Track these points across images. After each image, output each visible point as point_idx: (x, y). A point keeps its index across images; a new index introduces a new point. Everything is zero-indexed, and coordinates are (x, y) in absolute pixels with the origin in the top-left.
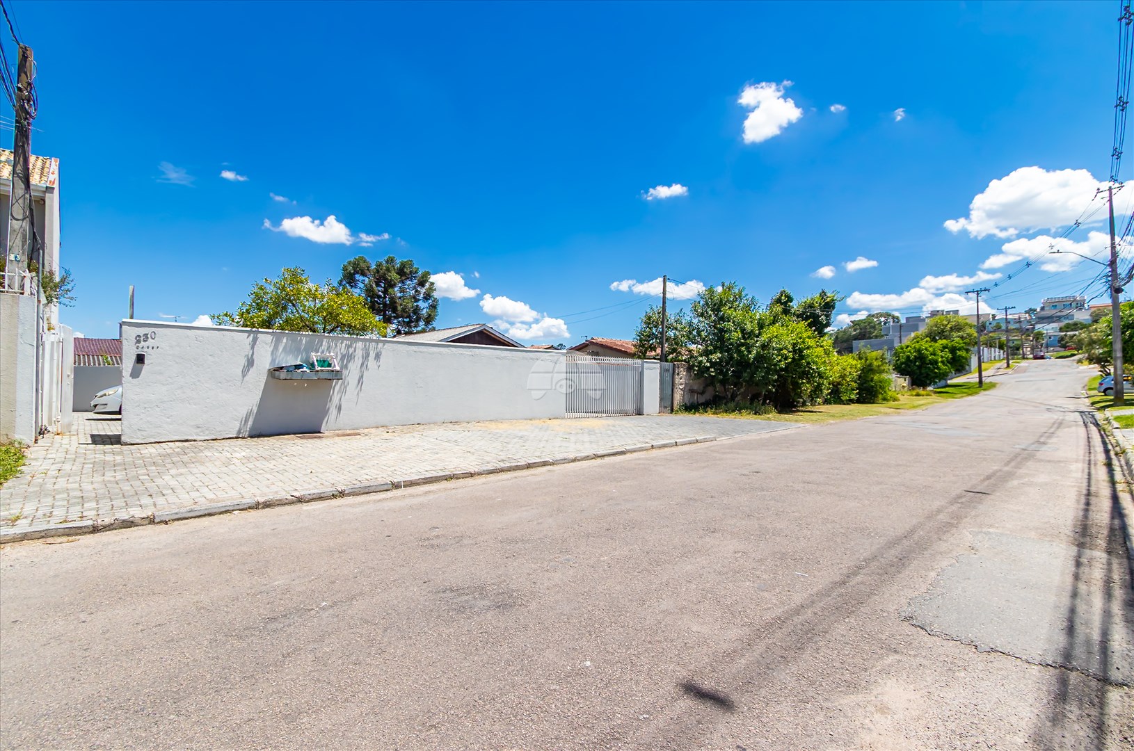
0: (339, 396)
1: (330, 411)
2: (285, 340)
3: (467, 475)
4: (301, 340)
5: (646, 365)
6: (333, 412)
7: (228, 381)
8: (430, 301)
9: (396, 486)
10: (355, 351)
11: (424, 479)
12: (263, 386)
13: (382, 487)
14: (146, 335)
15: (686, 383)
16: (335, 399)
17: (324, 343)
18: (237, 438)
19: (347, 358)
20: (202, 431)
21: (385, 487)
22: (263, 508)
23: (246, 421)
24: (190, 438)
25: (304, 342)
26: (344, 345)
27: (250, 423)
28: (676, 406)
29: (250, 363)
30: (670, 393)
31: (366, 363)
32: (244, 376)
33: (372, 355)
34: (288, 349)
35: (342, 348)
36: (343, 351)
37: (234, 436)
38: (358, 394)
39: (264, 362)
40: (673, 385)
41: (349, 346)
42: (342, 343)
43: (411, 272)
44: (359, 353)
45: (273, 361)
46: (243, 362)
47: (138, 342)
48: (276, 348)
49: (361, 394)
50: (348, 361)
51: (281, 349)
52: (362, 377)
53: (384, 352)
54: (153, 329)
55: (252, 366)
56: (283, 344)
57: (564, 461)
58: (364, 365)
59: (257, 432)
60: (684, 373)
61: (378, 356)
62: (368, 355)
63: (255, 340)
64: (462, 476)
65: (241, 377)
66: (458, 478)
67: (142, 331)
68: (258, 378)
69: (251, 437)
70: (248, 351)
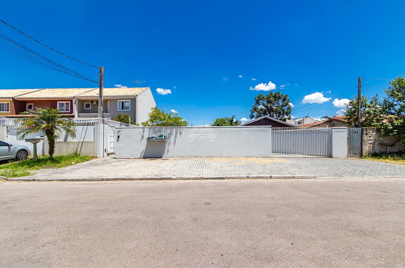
0: (168, 146)
1: (165, 151)
2: (152, 130)
3: (130, 179)
4: (156, 129)
5: (334, 130)
6: (166, 152)
7: (138, 142)
8: (287, 106)
9: (102, 180)
10: (173, 132)
11: (113, 179)
12: (146, 143)
13: (97, 179)
14: (120, 131)
15: (375, 140)
16: (167, 147)
17: (163, 130)
18: (140, 158)
19: (171, 134)
20: (132, 156)
21: (98, 180)
22: (62, 181)
23: (142, 154)
24: (129, 158)
25: (157, 130)
26: (169, 130)
27: (143, 154)
28: (364, 153)
29: (143, 137)
30: (359, 145)
31: (176, 136)
32: (141, 141)
33: (178, 134)
34: (153, 132)
35: (169, 131)
36: (169, 132)
37: (139, 158)
38: (174, 146)
39: (146, 136)
40: (362, 141)
41: (171, 130)
42: (169, 129)
43: (279, 96)
44: (174, 133)
45: (149, 136)
46: (141, 137)
47: (118, 132)
48: (149, 132)
49: (175, 146)
50: (171, 135)
51: (151, 132)
52: (175, 140)
53: (183, 132)
54: (121, 129)
55: (143, 138)
56: (151, 131)
57: (181, 179)
58: (176, 137)
59: (145, 157)
60: (374, 134)
61: (180, 134)
62: (177, 133)
63: (144, 130)
64: (128, 179)
65: (140, 141)
66: (126, 180)
67: (119, 130)
68: (145, 141)
69: (143, 158)
70: (142, 134)
